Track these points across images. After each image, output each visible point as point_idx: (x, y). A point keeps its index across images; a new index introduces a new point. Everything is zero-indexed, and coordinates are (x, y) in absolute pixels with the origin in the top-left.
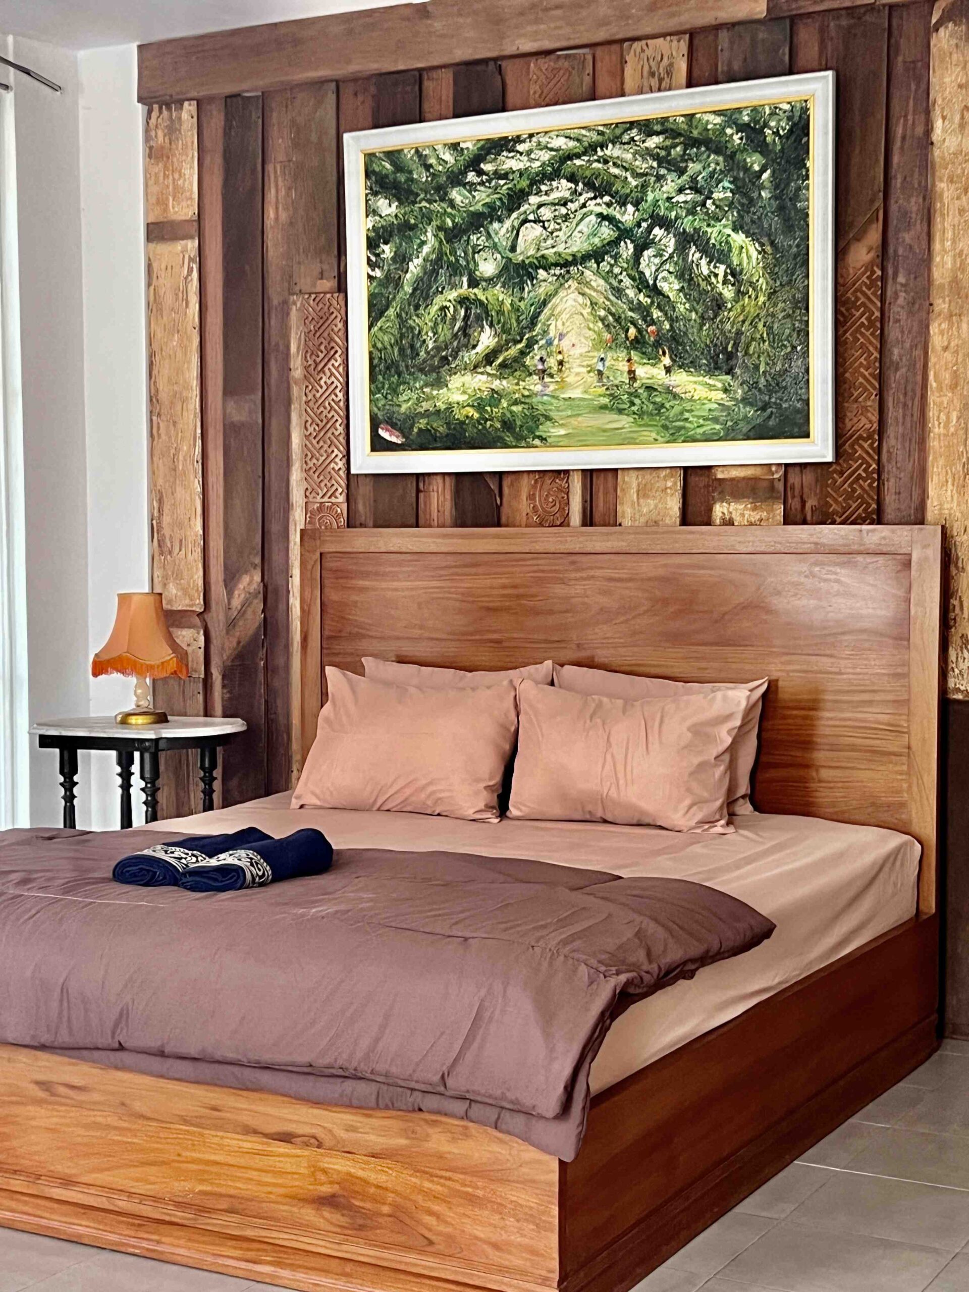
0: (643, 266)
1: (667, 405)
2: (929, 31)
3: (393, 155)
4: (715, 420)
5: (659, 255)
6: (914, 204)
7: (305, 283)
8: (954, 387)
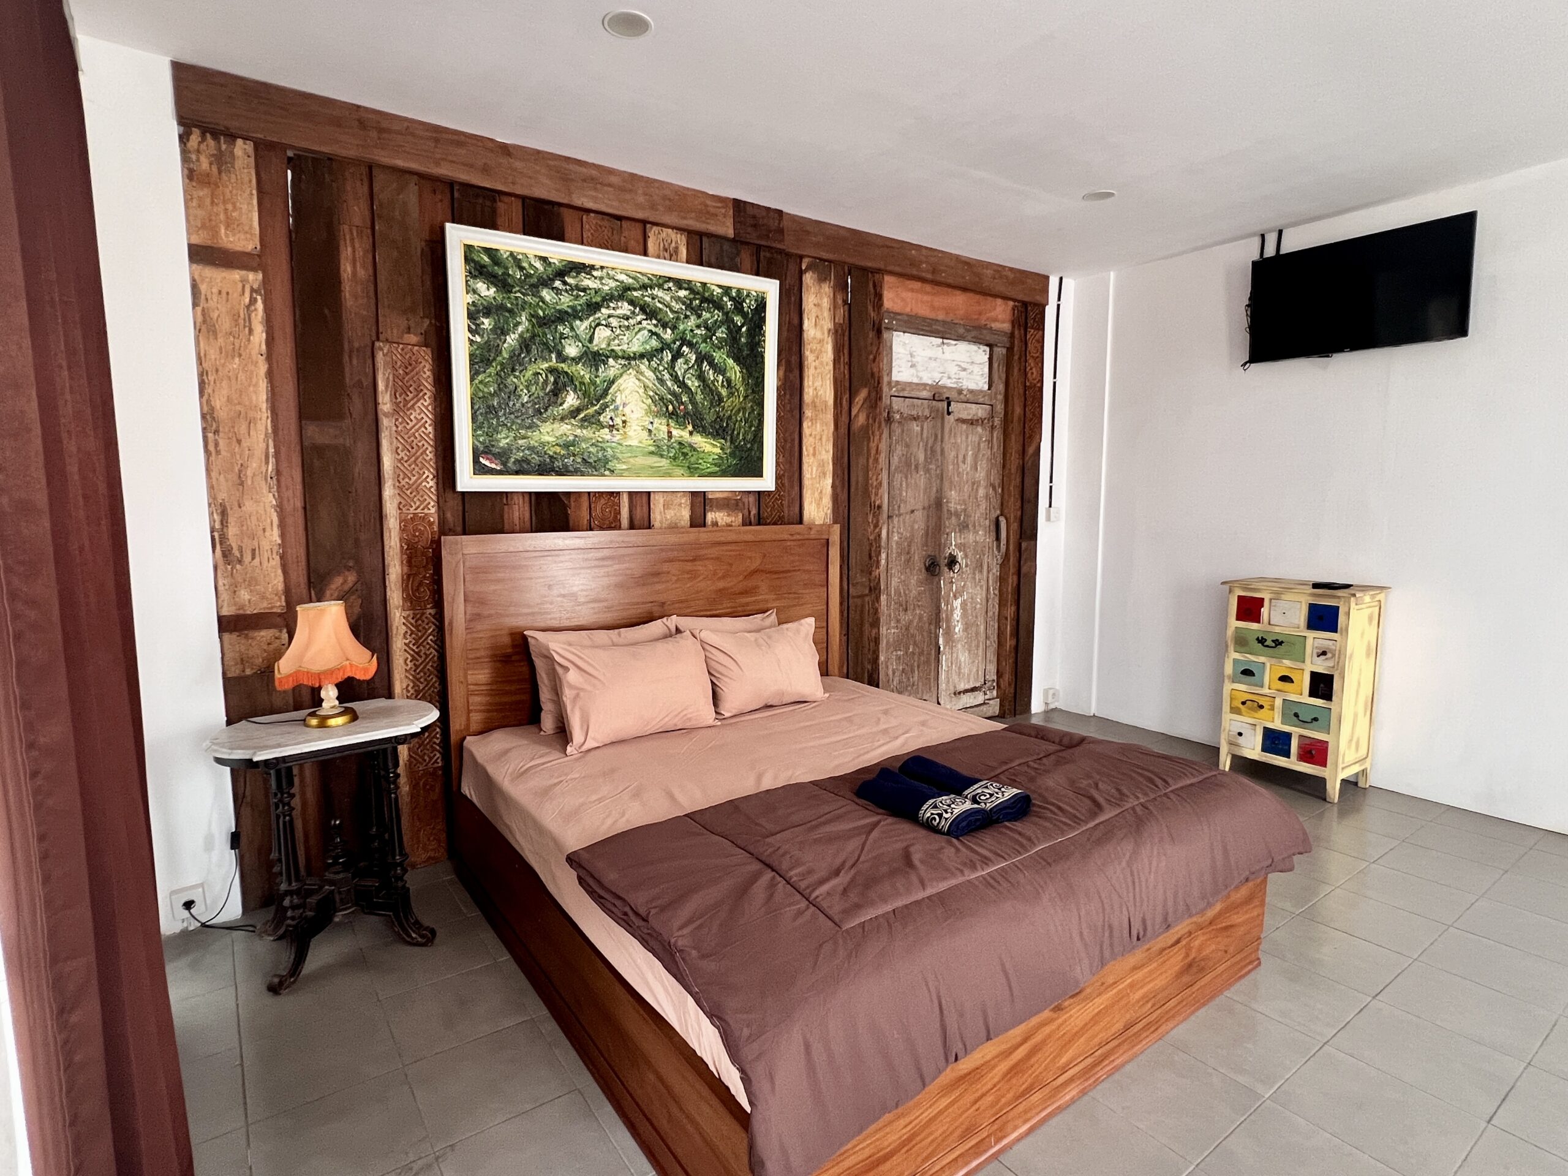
0: (676, 369)
1: (690, 454)
2: (801, 273)
3: (491, 252)
4: (715, 464)
5: (686, 363)
6: (794, 360)
7: (390, 333)
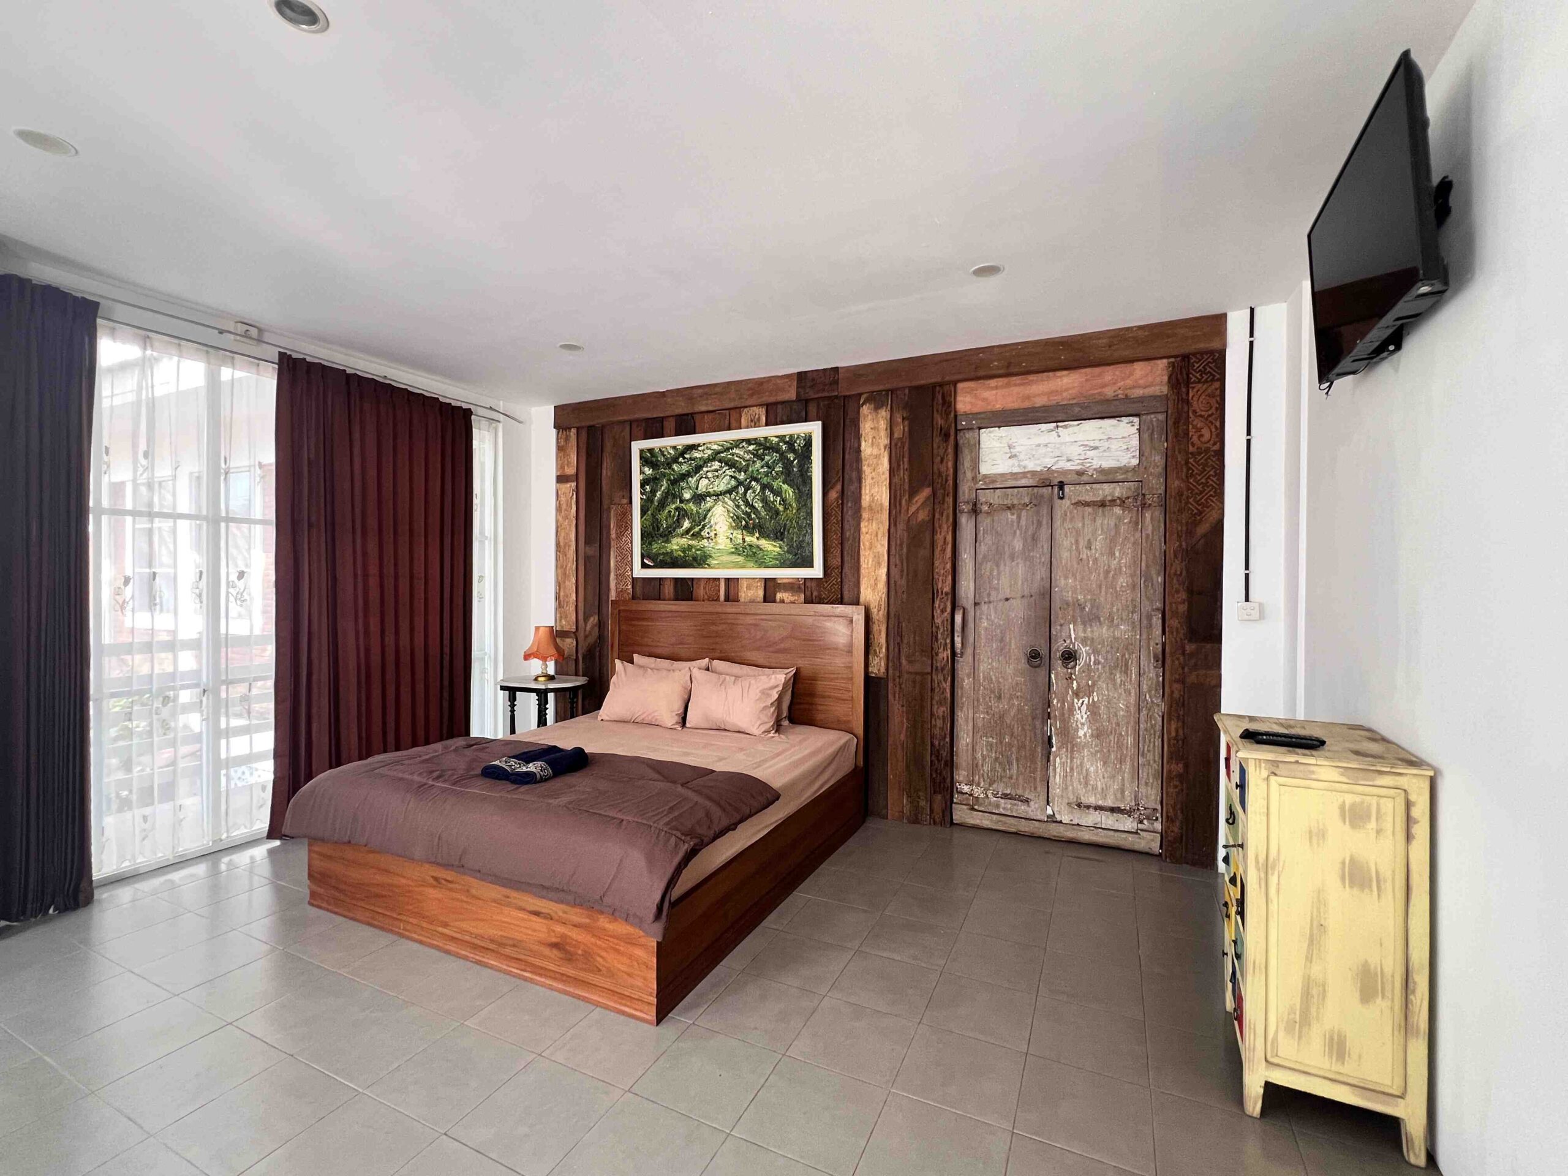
0: (748, 497)
1: (758, 553)
2: (859, 407)
3: (651, 451)
4: (776, 559)
5: (754, 492)
6: (854, 475)
7: (616, 500)
8: (870, 549)
